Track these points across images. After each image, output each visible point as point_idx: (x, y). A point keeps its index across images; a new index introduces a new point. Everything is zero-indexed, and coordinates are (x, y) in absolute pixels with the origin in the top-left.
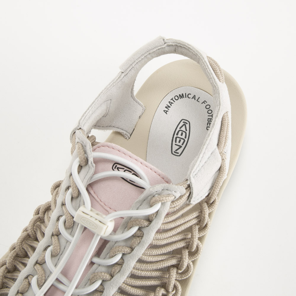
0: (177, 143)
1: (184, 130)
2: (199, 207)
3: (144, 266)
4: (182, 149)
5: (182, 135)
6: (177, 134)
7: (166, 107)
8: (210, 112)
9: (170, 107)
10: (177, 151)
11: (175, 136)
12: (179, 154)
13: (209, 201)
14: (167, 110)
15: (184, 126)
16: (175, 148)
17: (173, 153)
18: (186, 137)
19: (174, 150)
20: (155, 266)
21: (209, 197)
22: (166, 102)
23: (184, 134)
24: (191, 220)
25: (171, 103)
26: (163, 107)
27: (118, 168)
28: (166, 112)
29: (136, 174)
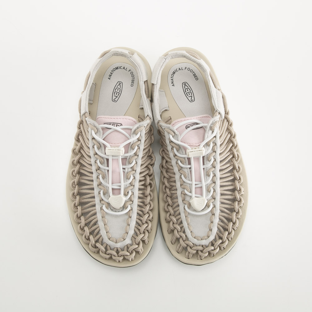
0: (189, 96)
1: (187, 88)
2: (226, 118)
3: (223, 155)
4: (193, 97)
5: (188, 91)
6: (186, 92)
7: (172, 83)
8: (191, 71)
9: (173, 82)
10: (192, 99)
11: (186, 93)
12: (194, 100)
13: (227, 113)
14: (173, 84)
15: (186, 86)
16: (190, 98)
17: (191, 101)
18: (190, 91)
19: (190, 100)
20: (226, 152)
21: (225, 112)
22: (170, 81)
23: (188, 89)
24: (226, 123)
25: (172, 80)
26: (171, 84)
27: (189, 127)
28: (173, 85)
29: (197, 124)
